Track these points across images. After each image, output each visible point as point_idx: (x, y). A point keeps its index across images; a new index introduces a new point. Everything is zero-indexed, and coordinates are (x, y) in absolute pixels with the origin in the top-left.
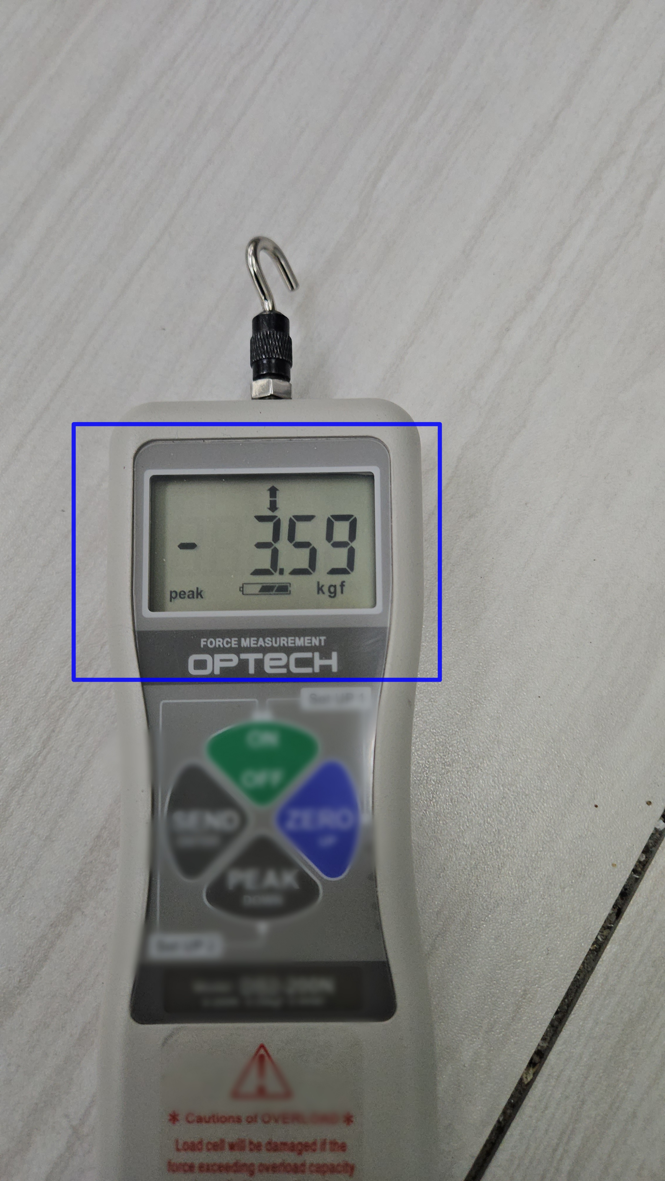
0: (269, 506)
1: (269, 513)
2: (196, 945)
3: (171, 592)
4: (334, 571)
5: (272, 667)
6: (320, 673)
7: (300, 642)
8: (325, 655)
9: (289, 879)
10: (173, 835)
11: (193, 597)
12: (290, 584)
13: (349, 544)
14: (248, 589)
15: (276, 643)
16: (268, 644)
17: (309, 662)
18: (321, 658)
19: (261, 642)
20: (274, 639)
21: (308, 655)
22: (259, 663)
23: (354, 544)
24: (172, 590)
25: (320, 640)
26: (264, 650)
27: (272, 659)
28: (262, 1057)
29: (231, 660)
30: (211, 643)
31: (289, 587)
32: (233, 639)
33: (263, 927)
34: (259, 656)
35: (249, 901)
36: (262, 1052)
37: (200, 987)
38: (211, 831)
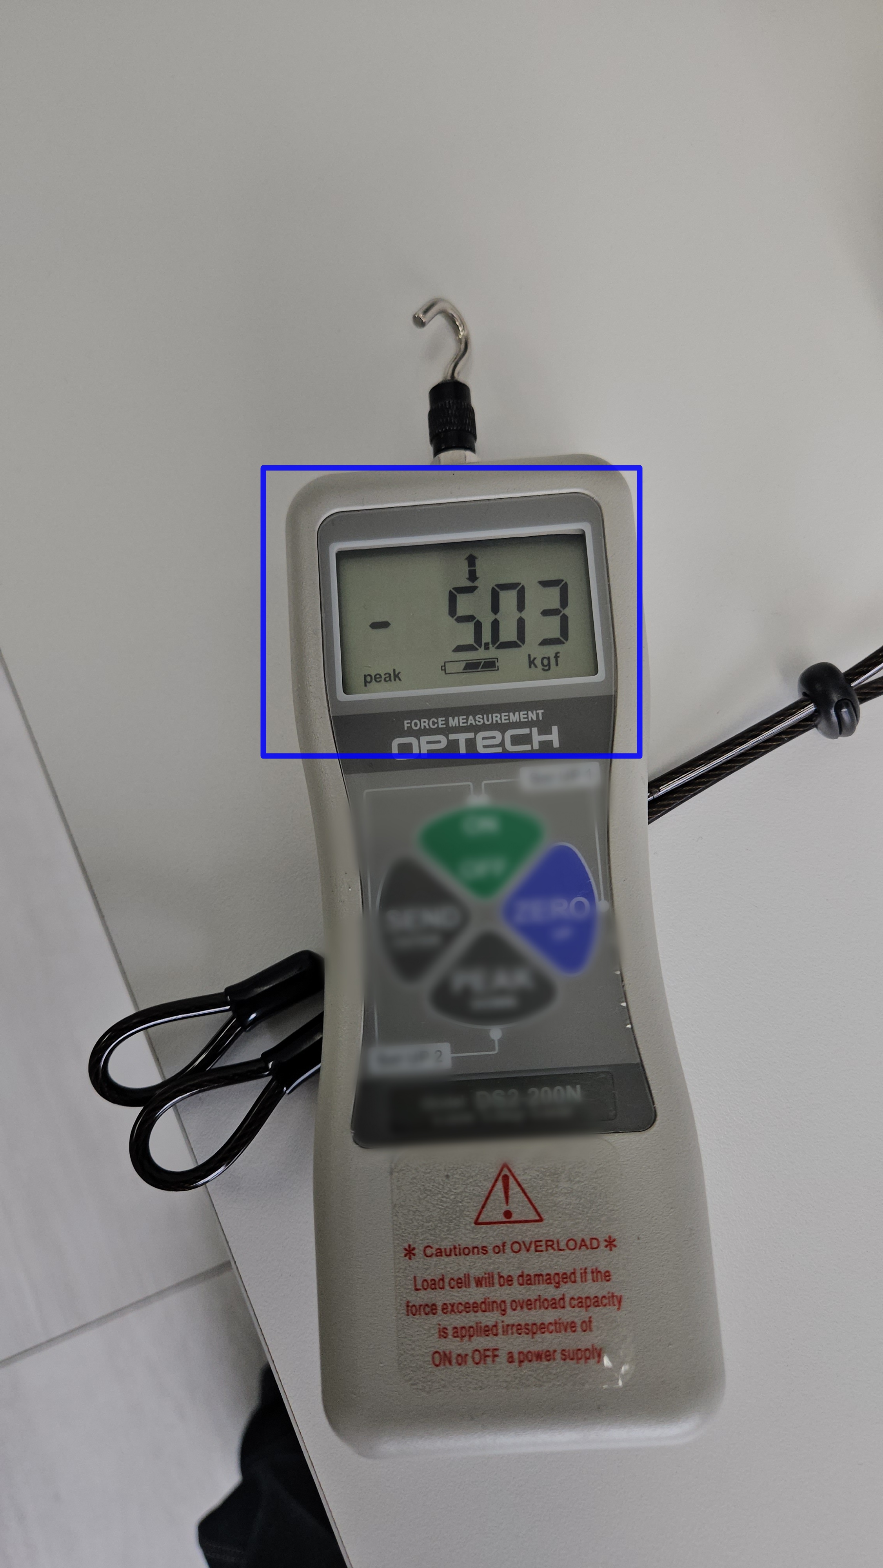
0: (467, 576)
1: (468, 584)
2: (422, 1056)
3: (365, 676)
4: (545, 642)
5: (485, 747)
6: (539, 749)
7: (514, 718)
8: (544, 729)
9: (521, 979)
10: (388, 937)
11: (390, 680)
12: (497, 659)
13: (560, 612)
14: (450, 668)
15: (488, 720)
16: (479, 722)
17: (527, 739)
18: (539, 734)
19: (471, 720)
20: (485, 716)
21: (526, 731)
22: (471, 743)
23: (567, 611)
24: (367, 674)
25: (537, 715)
26: (476, 729)
27: (484, 738)
28: (506, 1179)
29: (439, 742)
30: (416, 725)
31: (496, 662)
32: (440, 719)
33: (496, 1033)
34: (471, 735)
35: (478, 1004)
36: (505, 1172)
37: (430, 1104)
38: (429, 930)
